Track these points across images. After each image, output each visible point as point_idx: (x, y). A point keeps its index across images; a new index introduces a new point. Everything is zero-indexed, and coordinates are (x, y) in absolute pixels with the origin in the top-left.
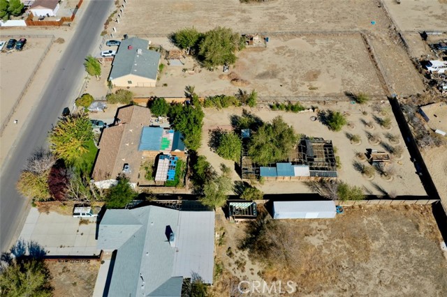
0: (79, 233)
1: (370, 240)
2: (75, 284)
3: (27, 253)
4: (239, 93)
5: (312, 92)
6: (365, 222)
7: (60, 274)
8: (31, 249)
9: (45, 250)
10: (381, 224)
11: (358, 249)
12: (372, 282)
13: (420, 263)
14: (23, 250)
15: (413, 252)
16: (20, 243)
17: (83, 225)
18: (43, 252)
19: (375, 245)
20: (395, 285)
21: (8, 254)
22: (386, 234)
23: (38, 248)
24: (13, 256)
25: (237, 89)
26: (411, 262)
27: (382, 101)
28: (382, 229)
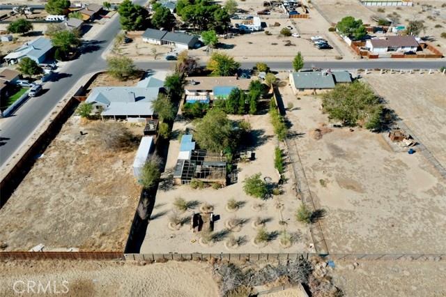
1: (104, 197)
5: (315, 181)
6: (124, 197)
10: (117, 208)
11: (99, 188)
12: (67, 191)
13: (66, 226)
15: (80, 225)
19: (98, 200)
20: (57, 205)
22: (106, 208)
26: (70, 220)
27: (312, 245)
28: (113, 207)
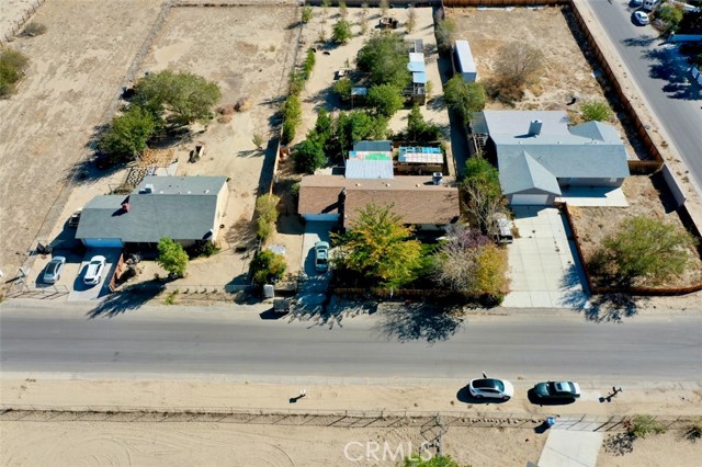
0: (533, 235)
2: (601, 226)
3: (579, 287)
4: (267, 106)
7: (594, 243)
8: (571, 284)
9: (568, 267)
13: (499, 20)
14: (575, 293)
15: (490, 22)
16: (566, 303)
17: (520, 233)
18: (571, 269)
19: (489, 37)
20: (522, 33)
21: (587, 313)
22: (476, 31)
23: (566, 277)
24: (588, 305)
25: (257, 107)
26: (500, 24)
